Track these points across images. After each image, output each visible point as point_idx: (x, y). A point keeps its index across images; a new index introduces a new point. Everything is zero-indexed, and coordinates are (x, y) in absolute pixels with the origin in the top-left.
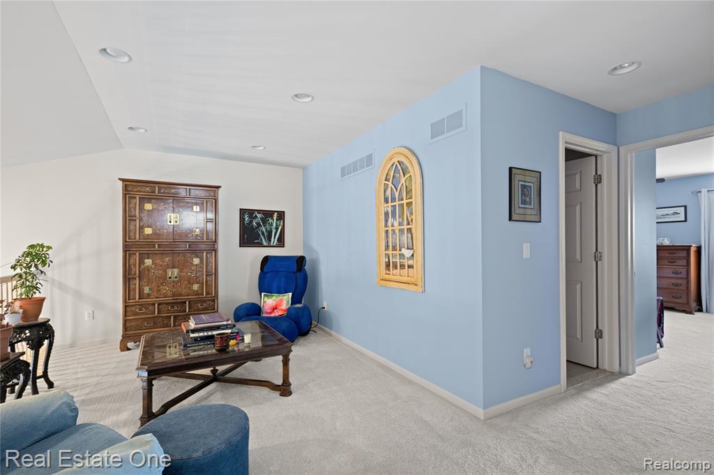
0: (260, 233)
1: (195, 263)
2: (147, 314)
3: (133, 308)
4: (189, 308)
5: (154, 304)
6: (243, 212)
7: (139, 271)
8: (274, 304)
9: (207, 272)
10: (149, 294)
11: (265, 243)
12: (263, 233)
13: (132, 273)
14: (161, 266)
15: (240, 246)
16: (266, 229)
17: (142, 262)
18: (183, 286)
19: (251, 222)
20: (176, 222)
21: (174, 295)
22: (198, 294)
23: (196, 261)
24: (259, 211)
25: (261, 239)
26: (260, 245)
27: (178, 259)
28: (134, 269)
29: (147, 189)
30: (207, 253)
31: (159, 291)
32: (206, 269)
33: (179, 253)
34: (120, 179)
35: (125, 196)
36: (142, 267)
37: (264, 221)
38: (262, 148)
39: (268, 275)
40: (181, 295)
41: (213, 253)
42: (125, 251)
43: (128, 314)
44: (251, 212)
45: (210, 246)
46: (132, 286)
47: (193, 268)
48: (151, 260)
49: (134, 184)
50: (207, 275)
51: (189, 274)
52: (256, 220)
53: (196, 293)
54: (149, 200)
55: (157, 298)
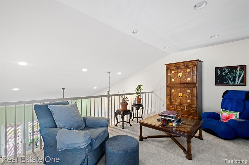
0: (228, 78)
1: (188, 92)
2: (173, 108)
3: (169, 105)
4: (186, 109)
5: (175, 105)
6: (216, 69)
7: (171, 93)
8: (228, 116)
9: (193, 95)
10: (173, 101)
11: (231, 83)
12: (230, 78)
13: (169, 94)
14: (177, 92)
15: (215, 85)
16: (232, 76)
17: (171, 91)
18: (184, 100)
19: (222, 73)
20: (181, 76)
21: (181, 103)
22: (189, 104)
23: (189, 91)
24: (227, 67)
25: (228, 81)
26: (228, 84)
27: (182, 90)
28: (169, 93)
29: (172, 66)
30: (193, 88)
31: (176, 101)
32: (193, 94)
33: (182, 88)
34: (165, 64)
35: (166, 69)
36: (171, 92)
37: (230, 72)
38: (216, 36)
39: (226, 100)
40: (183, 103)
41: (196, 88)
42: (167, 87)
43: (168, 107)
44: (222, 69)
45: (194, 85)
46: (169, 98)
47: (187, 93)
48: (173, 90)
49: (169, 65)
50: (193, 97)
51: (186, 96)
52: (225, 72)
53: (189, 103)
54: (173, 70)
55: (175, 103)
